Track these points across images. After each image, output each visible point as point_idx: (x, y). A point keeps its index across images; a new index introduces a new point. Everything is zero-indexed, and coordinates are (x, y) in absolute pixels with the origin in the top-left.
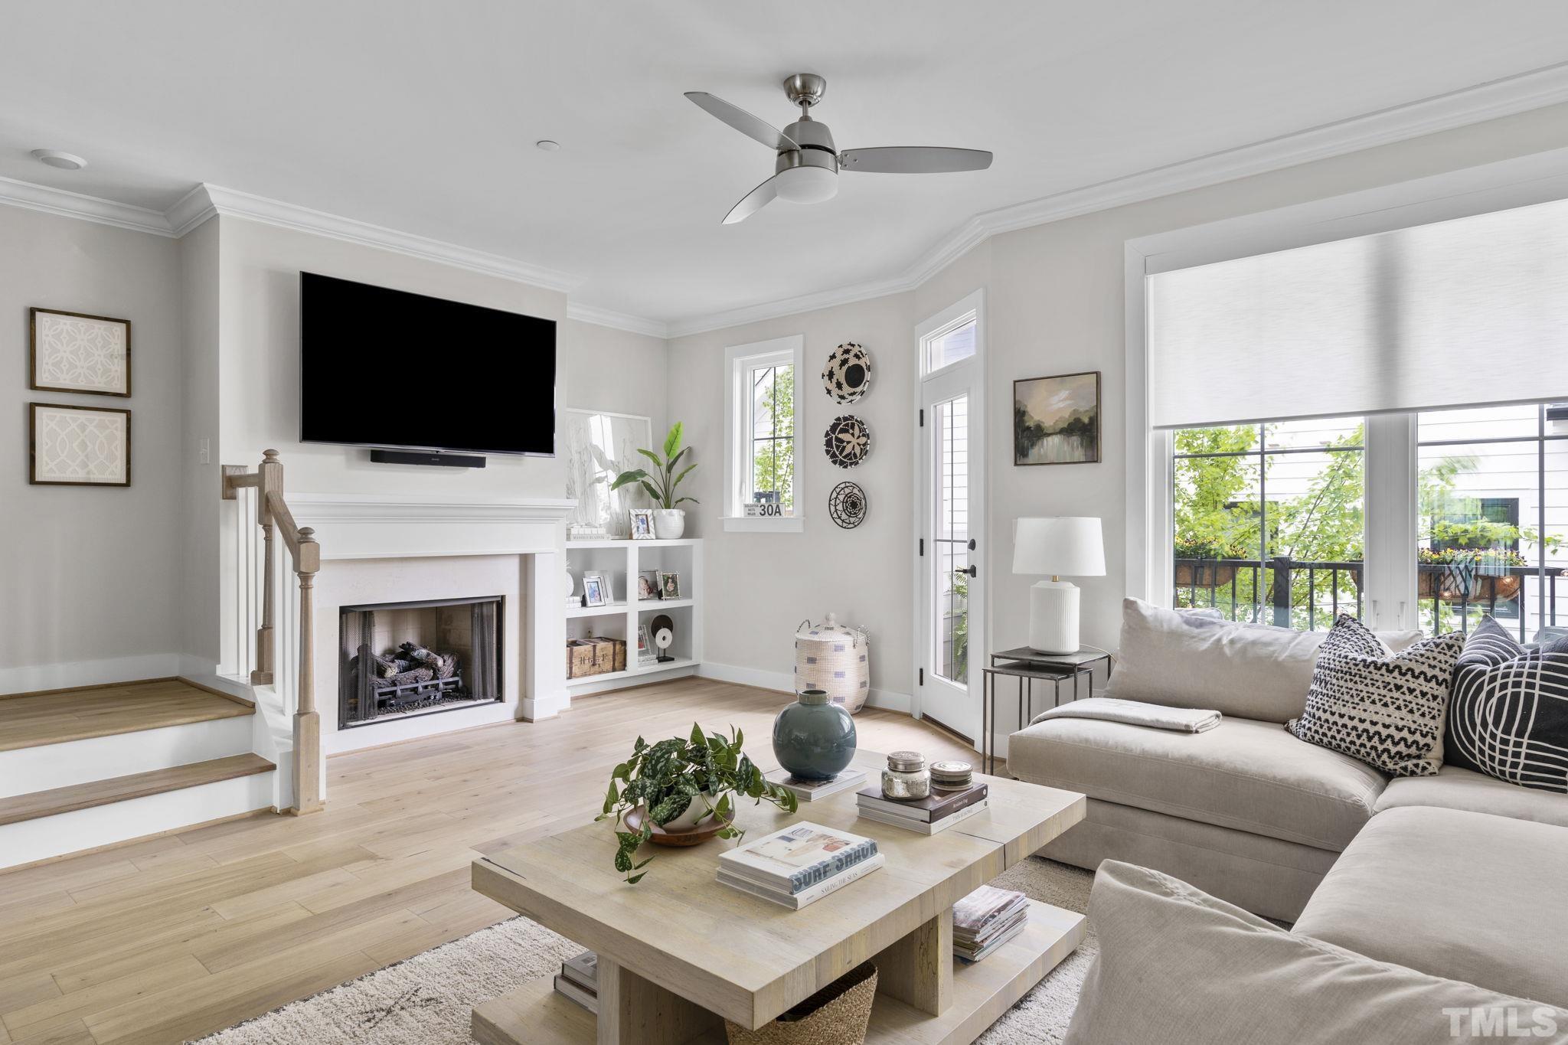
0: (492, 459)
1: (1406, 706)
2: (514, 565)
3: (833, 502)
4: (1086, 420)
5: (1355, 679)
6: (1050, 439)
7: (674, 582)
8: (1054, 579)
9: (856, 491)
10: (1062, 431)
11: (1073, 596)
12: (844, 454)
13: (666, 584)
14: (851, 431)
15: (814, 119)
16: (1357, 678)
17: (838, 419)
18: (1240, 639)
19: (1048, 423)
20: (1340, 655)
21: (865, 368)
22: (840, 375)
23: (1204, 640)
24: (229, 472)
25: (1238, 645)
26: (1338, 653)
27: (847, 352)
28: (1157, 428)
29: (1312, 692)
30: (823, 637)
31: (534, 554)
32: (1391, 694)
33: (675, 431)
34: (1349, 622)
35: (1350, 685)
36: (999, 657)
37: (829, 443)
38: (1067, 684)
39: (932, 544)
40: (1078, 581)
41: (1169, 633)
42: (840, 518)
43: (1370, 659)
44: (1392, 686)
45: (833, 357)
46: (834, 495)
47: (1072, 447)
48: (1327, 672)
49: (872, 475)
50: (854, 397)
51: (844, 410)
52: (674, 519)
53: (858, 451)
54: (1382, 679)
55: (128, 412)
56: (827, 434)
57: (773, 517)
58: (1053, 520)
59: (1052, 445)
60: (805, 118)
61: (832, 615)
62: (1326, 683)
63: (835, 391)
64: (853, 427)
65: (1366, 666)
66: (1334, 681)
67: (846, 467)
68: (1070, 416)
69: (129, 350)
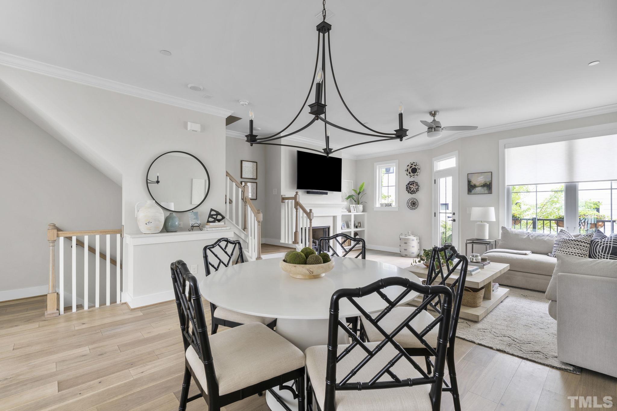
0: (329, 192)
1: (580, 249)
2: (332, 218)
3: (408, 203)
4: (488, 184)
5: (566, 243)
6: (478, 188)
7: (360, 224)
8: (482, 222)
9: (415, 200)
10: (481, 186)
11: (487, 226)
12: (411, 191)
13: (358, 224)
14: (413, 185)
15: (437, 120)
16: (567, 243)
17: (410, 182)
18: (534, 235)
19: (477, 184)
20: (562, 238)
21: (417, 169)
22: (410, 170)
23: (524, 236)
24: (283, 197)
25: (534, 237)
26: (561, 238)
27: (412, 164)
28: (507, 186)
29: (555, 247)
30: (408, 237)
31: (337, 216)
32: (576, 246)
33: (362, 185)
34: (563, 231)
35: (565, 244)
36: (468, 240)
37: (407, 188)
38: (488, 246)
39: (439, 214)
40: (488, 222)
41: (515, 234)
42: (410, 207)
43: (570, 239)
44: (576, 244)
45: (408, 166)
46: (409, 201)
47: (485, 190)
48: (559, 242)
49: (420, 196)
50: (414, 176)
51: (412, 179)
52: (361, 207)
53: (415, 190)
54: (574, 243)
55: (257, 183)
56: (406, 186)
57: (389, 207)
58: (482, 208)
59: (478, 189)
60: (434, 120)
61: (410, 232)
62: (559, 244)
63: (409, 175)
64: (414, 184)
65: (569, 240)
66: (561, 244)
67: (412, 194)
68: (484, 182)
69: (257, 169)
